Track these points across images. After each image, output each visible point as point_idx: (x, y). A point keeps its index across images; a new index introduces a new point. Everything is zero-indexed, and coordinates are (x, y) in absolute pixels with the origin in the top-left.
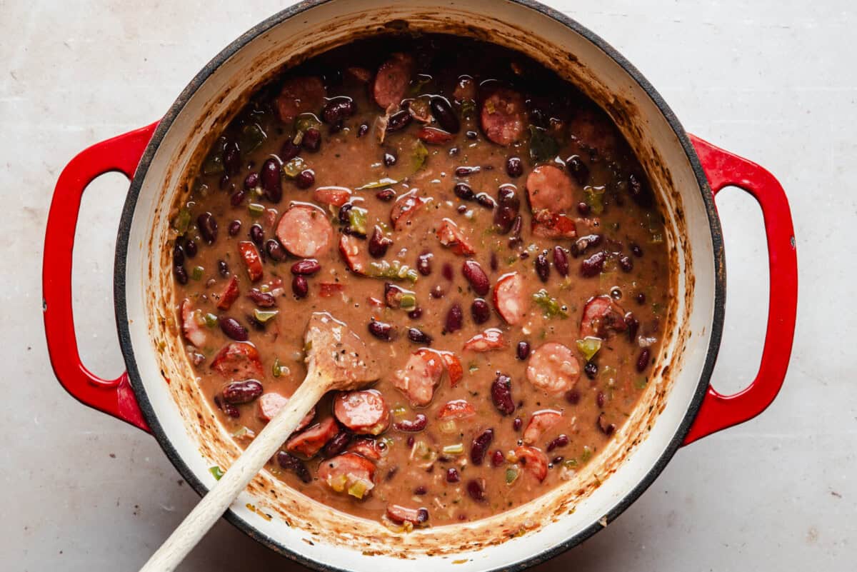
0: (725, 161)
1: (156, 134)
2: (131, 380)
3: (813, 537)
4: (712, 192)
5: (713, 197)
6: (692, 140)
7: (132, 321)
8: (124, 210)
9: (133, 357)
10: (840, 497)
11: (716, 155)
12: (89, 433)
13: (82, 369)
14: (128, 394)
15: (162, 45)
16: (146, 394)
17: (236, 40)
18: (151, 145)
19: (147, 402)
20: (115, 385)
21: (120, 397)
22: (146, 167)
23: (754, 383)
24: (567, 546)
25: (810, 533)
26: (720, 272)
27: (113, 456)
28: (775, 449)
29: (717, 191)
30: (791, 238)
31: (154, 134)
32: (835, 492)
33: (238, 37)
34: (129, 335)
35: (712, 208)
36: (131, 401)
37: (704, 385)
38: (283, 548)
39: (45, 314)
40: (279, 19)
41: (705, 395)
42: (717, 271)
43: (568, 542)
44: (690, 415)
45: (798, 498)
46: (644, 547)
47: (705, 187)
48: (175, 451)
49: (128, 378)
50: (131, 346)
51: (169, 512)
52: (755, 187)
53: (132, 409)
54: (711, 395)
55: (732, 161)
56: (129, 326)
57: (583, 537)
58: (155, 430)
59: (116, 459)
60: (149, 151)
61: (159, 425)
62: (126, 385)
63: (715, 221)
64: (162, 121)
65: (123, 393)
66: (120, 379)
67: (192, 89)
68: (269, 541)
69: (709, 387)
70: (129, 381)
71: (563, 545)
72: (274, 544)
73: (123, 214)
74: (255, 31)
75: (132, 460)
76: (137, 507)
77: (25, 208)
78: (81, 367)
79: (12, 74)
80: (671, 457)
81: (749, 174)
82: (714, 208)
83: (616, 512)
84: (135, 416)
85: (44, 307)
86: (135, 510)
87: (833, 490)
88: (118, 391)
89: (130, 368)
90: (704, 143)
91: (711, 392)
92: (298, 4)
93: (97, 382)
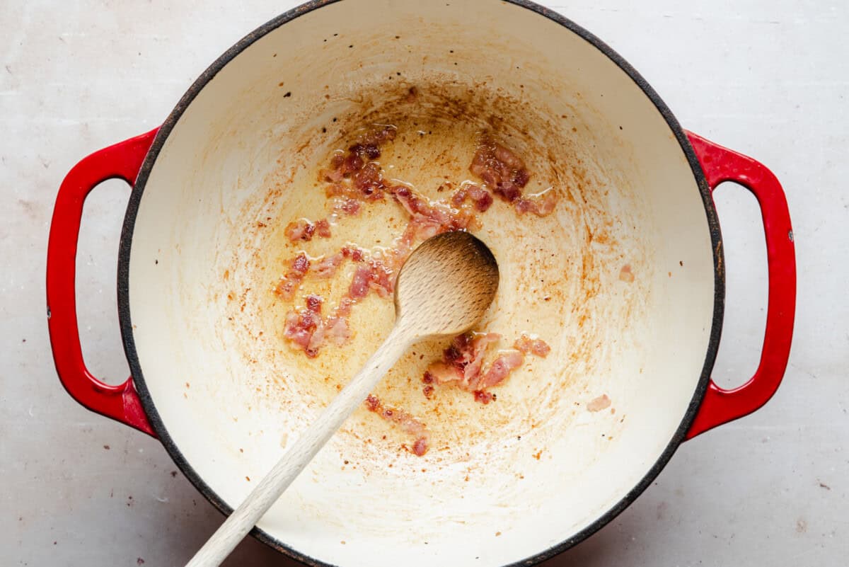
0: (722, 157)
1: (157, 140)
2: (137, 386)
3: (802, 528)
4: (710, 188)
5: (711, 192)
6: (689, 137)
7: (135, 327)
8: (126, 216)
9: (138, 363)
10: (829, 489)
11: (713, 150)
12: (83, 424)
13: (87, 375)
14: (134, 399)
16: (151, 399)
17: (235, 46)
18: (151, 151)
19: (152, 407)
20: (120, 390)
21: (126, 401)
22: (147, 173)
23: (755, 377)
25: (799, 525)
26: (719, 266)
27: (107, 447)
28: (765, 441)
29: (714, 186)
30: (788, 232)
31: (154, 140)
32: (823, 484)
34: (133, 340)
35: (710, 204)
36: (137, 407)
37: (706, 380)
38: (289, 550)
39: (50, 321)
40: (276, 24)
41: (706, 389)
42: (716, 265)
43: (573, 539)
44: (691, 410)
45: (787, 490)
46: (634, 539)
47: (703, 183)
48: (181, 455)
49: (133, 383)
50: (135, 352)
51: (162, 503)
52: (752, 182)
53: (137, 414)
54: (713, 389)
55: (730, 157)
56: (133, 331)
57: (588, 533)
58: (162, 435)
59: (111, 450)
60: (150, 157)
61: (164, 429)
62: (131, 390)
63: (713, 217)
64: (162, 127)
65: (128, 399)
66: (125, 384)
68: (276, 543)
69: (710, 382)
70: (134, 386)
71: (568, 542)
72: (281, 545)
73: (125, 221)
75: (126, 452)
76: (130, 498)
77: (21, 202)
78: (86, 373)
79: (7, 67)
80: (674, 452)
81: (746, 169)
82: (712, 204)
83: (620, 508)
84: (141, 420)
85: (48, 314)
86: (128, 501)
87: (821, 482)
88: (123, 396)
89: (135, 373)
90: (700, 139)
91: (712, 387)
92: (295, 9)
93: (101, 388)
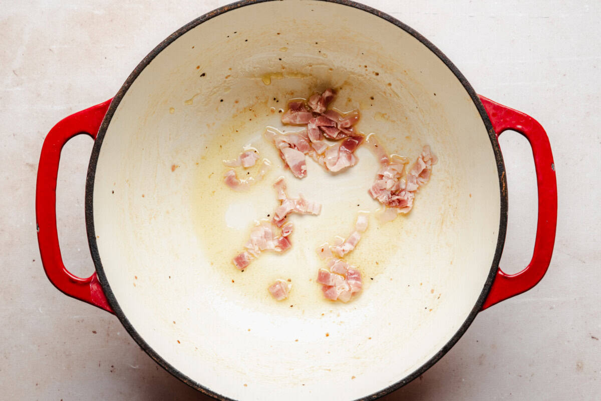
0: (504, 113)
1: (111, 107)
2: (100, 278)
3: (580, 368)
4: (496, 135)
5: (497, 138)
6: (482, 99)
7: (98, 237)
8: (90, 161)
9: (100, 262)
10: (597, 339)
11: (498, 108)
12: (77, 317)
13: (65, 271)
14: (98, 287)
15: (116, 48)
16: (109, 287)
17: (164, 41)
18: (107, 115)
19: (111, 293)
20: (88, 282)
21: (92, 289)
22: (104, 130)
23: (529, 265)
24: (404, 382)
25: (578, 365)
26: (503, 189)
27: (94, 332)
28: (551, 308)
29: (499, 133)
30: (551, 164)
31: (109, 107)
32: (595, 337)
33: (165, 38)
34: (97, 246)
35: (496, 145)
36: (100, 292)
37: (495, 268)
38: (208, 391)
39: (38, 234)
41: (496, 275)
42: (501, 188)
43: (405, 380)
44: (486, 289)
45: (569, 342)
46: (463, 380)
47: (491, 131)
48: (131, 325)
49: (97, 276)
50: (98, 254)
51: (135, 369)
52: (526, 130)
53: (100, 297)
54: (500, 275)
55: (510, 113)
56: (97, 240)
57: (415, 376)
58: (117, 312)
59: (97, 334)
60: (106, 119)
61: (119, 308)
62: (96, 281)
63: (499, 154)
64: (114, 98)
65: (94, 287)
66: (92, 277)
67: (134, 76)
69: (499, 269)
70: (98, 278)
71: (401, 382)
72: (201, 387)
73: (90, 163)
74: (177, 34)
75: (108, 335)
76: (112, 367)
77: (27, 164)
78: (64, 270)
79: (14, 71)
80: (474, 319)
81: (521, 121)
82: (498, 146)
84: (103, 302)
85: (37, 229)
86: (111, 369)
87: (592, 335)
88: (90, 285)
89: (98, 269)
90: (489, 101)
91: (500, 273)
92: (206, 14)
93: (75, 280)
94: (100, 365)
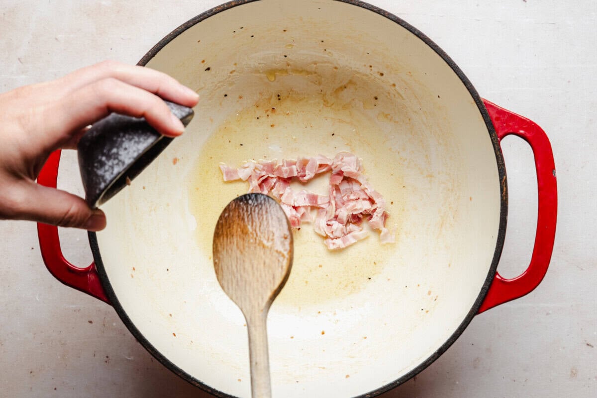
0: (507, 117)
2: (98, 268)
3: (574, 374)
4: (499, 139)
5: (499, 142)
6: (485, 103)
9: (99, 252)
10: (592, 347)
11: (502, 112)
12: (74, 306)
14: (95, 277)
15: (122, 39)
16: (107, 277)
17: (170, 34)
19: (108, 283)
20: (86, 271)
21: (90, 279)
23: (527, 270)
24: (398, 382)
25: (572, 372)
26: (504, 193)
27: (91, 322)
28: (548, 314)
29: (502, 138)
30: (552, 171)
32: (589, 343)
35: (498, 150)
36: (97, 282)
37: (493, 272)
38: (202, 384)
40: (199, 19)
41: (493, 278)
42: (502, 193)
43: (398, 380)
44: (483, 293)
45: (564, 348)
46: (457, 383)
47: (494, 135)
49: (95, 266)
50: (97, 245)
51: (129, 360)
52: (528, 135)
53: (98, 287)
54: (497, 279)
55: (513, 118)
59: (93, 324)
61: (116, 299)
62: (93, 271)
63: (500, 159)
65: (92, 277)
66: (90, 267)
69: (496, 273)
70: (96, 268)
71: (395, 382)
72: (197, 381)
75: (104, 325)
76: (107, 357)
78: (63, 260)
79: (19, 59)
80: (470, 322)
81: (524, 126)
82: (500, 150)
83: (432, 360)
84: (100, 292)
86: (106, 359)
87: (587, 342)
88: (88, 275)
89: (97, 260)
90: (493, 105)
91: (497, 277)
92: (213, 9)
93: (73, 269)
94: (94, 355)
